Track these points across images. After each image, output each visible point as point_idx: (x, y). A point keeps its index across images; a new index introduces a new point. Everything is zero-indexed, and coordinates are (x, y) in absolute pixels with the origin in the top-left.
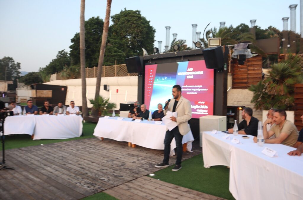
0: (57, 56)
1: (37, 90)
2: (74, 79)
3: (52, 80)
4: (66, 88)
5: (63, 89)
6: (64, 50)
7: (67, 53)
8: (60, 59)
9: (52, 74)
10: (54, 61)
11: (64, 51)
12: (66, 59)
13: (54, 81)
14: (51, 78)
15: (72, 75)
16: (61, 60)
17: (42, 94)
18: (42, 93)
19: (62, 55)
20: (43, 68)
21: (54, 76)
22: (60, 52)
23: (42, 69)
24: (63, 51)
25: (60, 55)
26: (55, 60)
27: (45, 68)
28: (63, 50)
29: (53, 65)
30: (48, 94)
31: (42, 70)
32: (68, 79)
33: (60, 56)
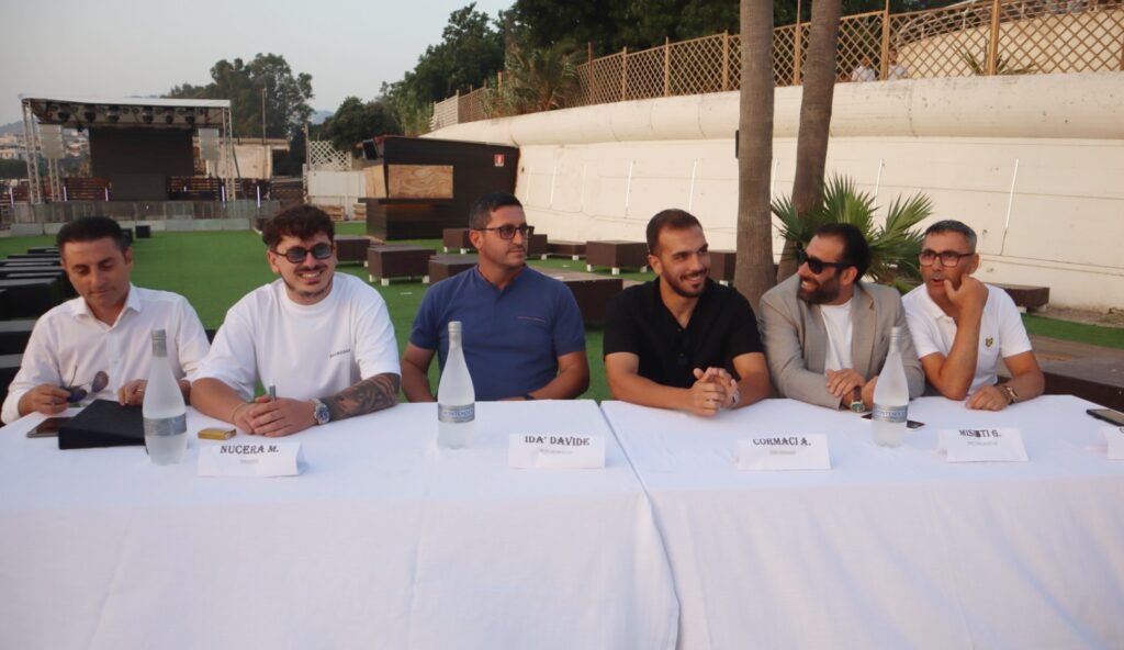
0: (447, 31)
1: (391, 167)
2: (553, 108)
3: (438, 126)
4: (512, 154)
5: (499, 161)
6: (473, 6)
7: (485, 18)
8: (459, 42)
9: (440, 99)
10: (435, 56)
11: (474, 9)
12: (480, 40)
13: (449, 124)
14: (435, 118)
15: (543, 92)
16: (465, 46)
17: (409, 181)
18: (412, 177)
19: (464, 27)
20: (393, 86)
21: (448, 107)
22: (459, 17)
23: (390, 89)
24: (468, 10)
25: (458, 27)
26: (440, 50)
27: (401, 84)
28: (469, 6)
29: (435, 67)
30: (435, 181)
31: (391, 92)
32: (522, 110)
33: (458, 33)
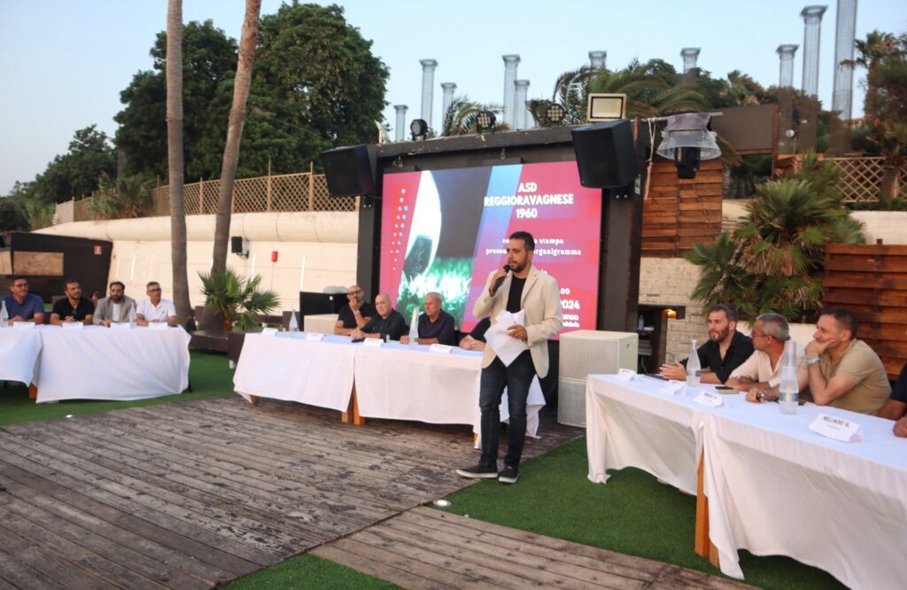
0: (73, 145)
1: (16, 253)
2: (133, 217)
3: (59, 222)
4: (107, 246)
5: (98, 251)
6: (94, 126)
7: (103, 137)
8: (82, 154)
9: (60, 202)
10: (62, 162)
11: (95, 129)
12: (99, 154)
13: (66, 223)
14: (56, 216)
15: (127, 206)
16: (86, 158)
17: (30, 263)
18: (32, 260)
19: (86, 142)
20: (25, 184)
21: (67, 208)
22: (82, 134)
23: (22, 187)
24: (89, 130)
25: (82, 143)
26: (67, 158)
27: (32, 184)
28: (90, 126)
29: (60, 173)
30: (51, 264)
31: (23, 189)
32: (114, 217)
33: (81, 147)
